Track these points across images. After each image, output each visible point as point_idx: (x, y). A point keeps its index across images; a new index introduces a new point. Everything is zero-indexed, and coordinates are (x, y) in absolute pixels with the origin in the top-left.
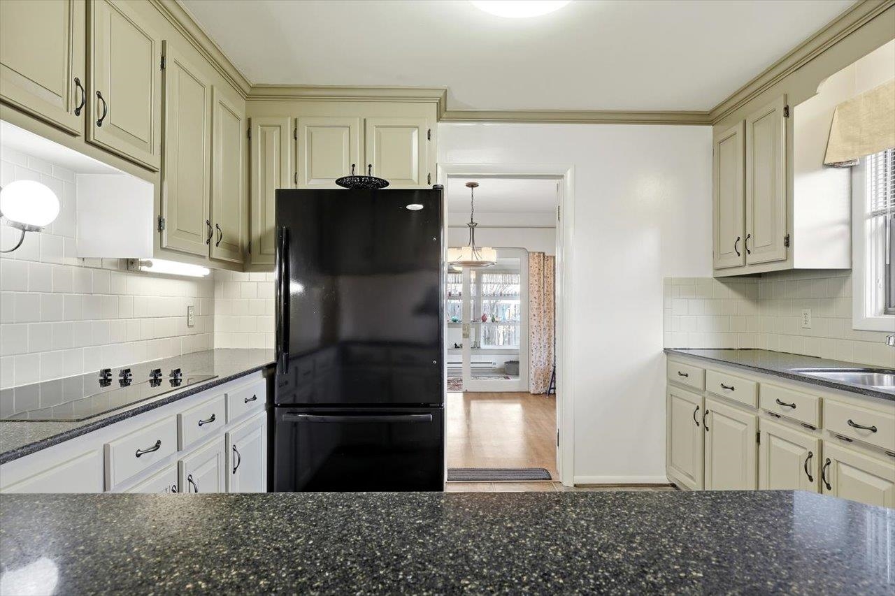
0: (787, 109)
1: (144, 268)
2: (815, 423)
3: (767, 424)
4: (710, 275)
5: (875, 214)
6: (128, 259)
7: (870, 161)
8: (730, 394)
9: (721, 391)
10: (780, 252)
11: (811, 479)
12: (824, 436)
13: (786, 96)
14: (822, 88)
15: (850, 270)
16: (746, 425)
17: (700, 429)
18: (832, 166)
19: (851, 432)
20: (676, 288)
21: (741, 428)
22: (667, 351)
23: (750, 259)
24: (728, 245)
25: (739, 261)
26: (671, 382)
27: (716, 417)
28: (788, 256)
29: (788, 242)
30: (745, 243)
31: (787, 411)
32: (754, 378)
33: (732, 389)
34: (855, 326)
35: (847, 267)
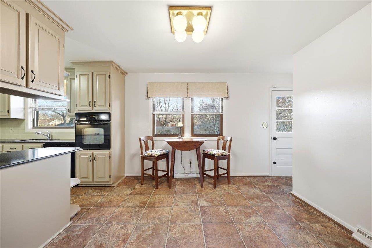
10: (6, 114)
28: (9, 115)
29: (8, 111)
32: (21, 144)
33: (15, 148)
34: (26, 131)
35: (24, 118)
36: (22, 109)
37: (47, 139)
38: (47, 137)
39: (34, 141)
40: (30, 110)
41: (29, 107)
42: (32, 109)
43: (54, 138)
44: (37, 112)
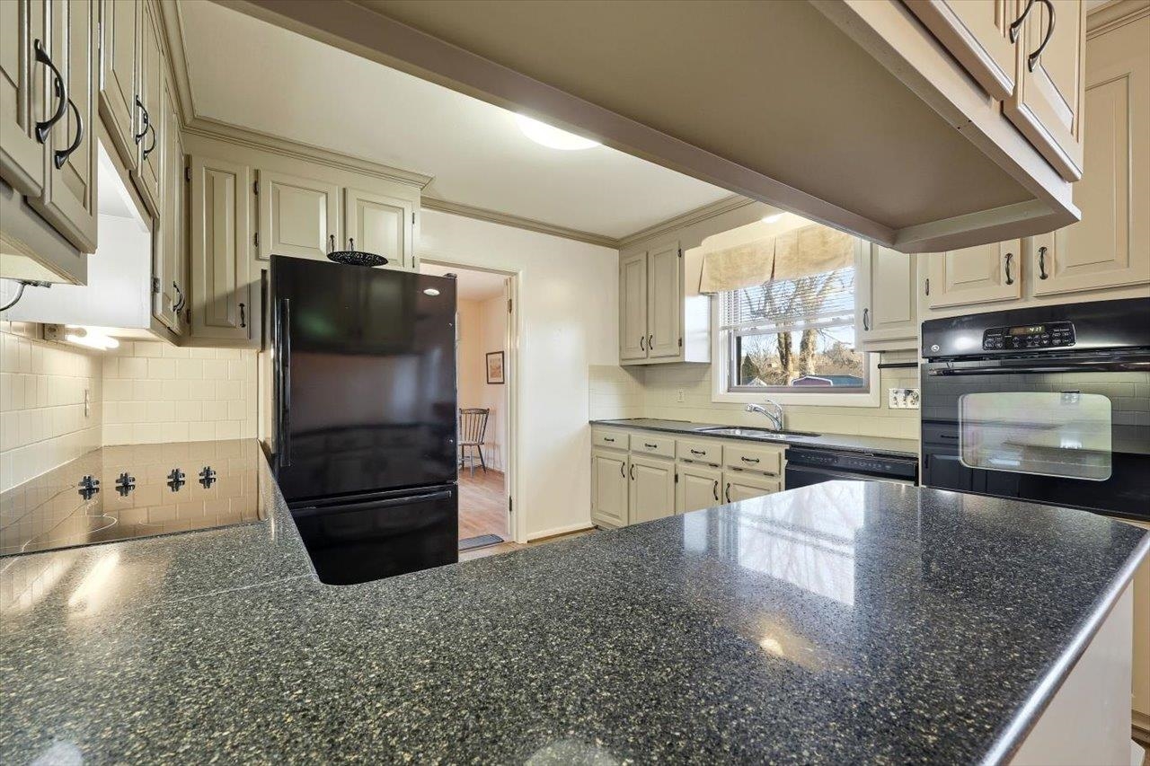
0: (680, 251)
1: (71, 338)
2: (719, 462)
3: (683, 467)
4: (618, 364)
5: (724, 328)
6: (44, 325)
7: (721, 295)
8: (654, 451)
9: (646, 450)
10: (676, 350)
11: (717, 499)
12: (725, 469)
13: (679, 243)
14: (704, 243)
15: (710, 364)
16: (667, 470)
17: (625, 480)
18: (703, 294)
19: (743, 465)
20: (598, 373)
21: (664, 473)
22: (591, 422)
23: (652, 353)
24: (635, 342)
25: (643, 354)
26: (595, 446)
27: (640, 469)
28: (682, 353)
29: (681, 343)
30: (648, 343)
31: (699, 457)
32: (672, 437)
33: (655, 446)
34: (713, 401)
35: (709, 361)
36: (706, 335)
37: (772, 428)
38: (776, 423)
39: (738, 433)
40: (723, 335)
41: (721, 325)
42: (726, 331)
43: (792, 428)
44: (739, 339)
